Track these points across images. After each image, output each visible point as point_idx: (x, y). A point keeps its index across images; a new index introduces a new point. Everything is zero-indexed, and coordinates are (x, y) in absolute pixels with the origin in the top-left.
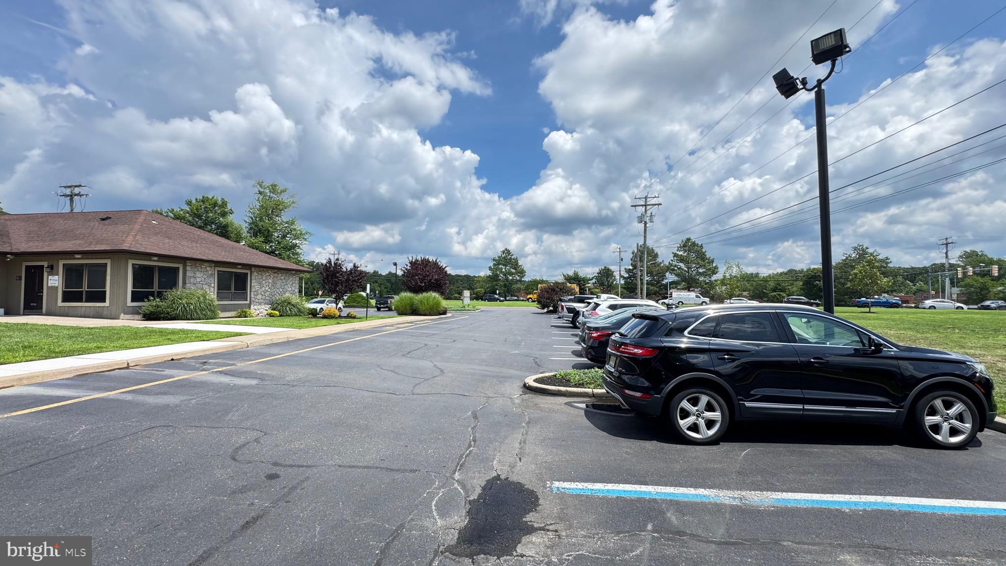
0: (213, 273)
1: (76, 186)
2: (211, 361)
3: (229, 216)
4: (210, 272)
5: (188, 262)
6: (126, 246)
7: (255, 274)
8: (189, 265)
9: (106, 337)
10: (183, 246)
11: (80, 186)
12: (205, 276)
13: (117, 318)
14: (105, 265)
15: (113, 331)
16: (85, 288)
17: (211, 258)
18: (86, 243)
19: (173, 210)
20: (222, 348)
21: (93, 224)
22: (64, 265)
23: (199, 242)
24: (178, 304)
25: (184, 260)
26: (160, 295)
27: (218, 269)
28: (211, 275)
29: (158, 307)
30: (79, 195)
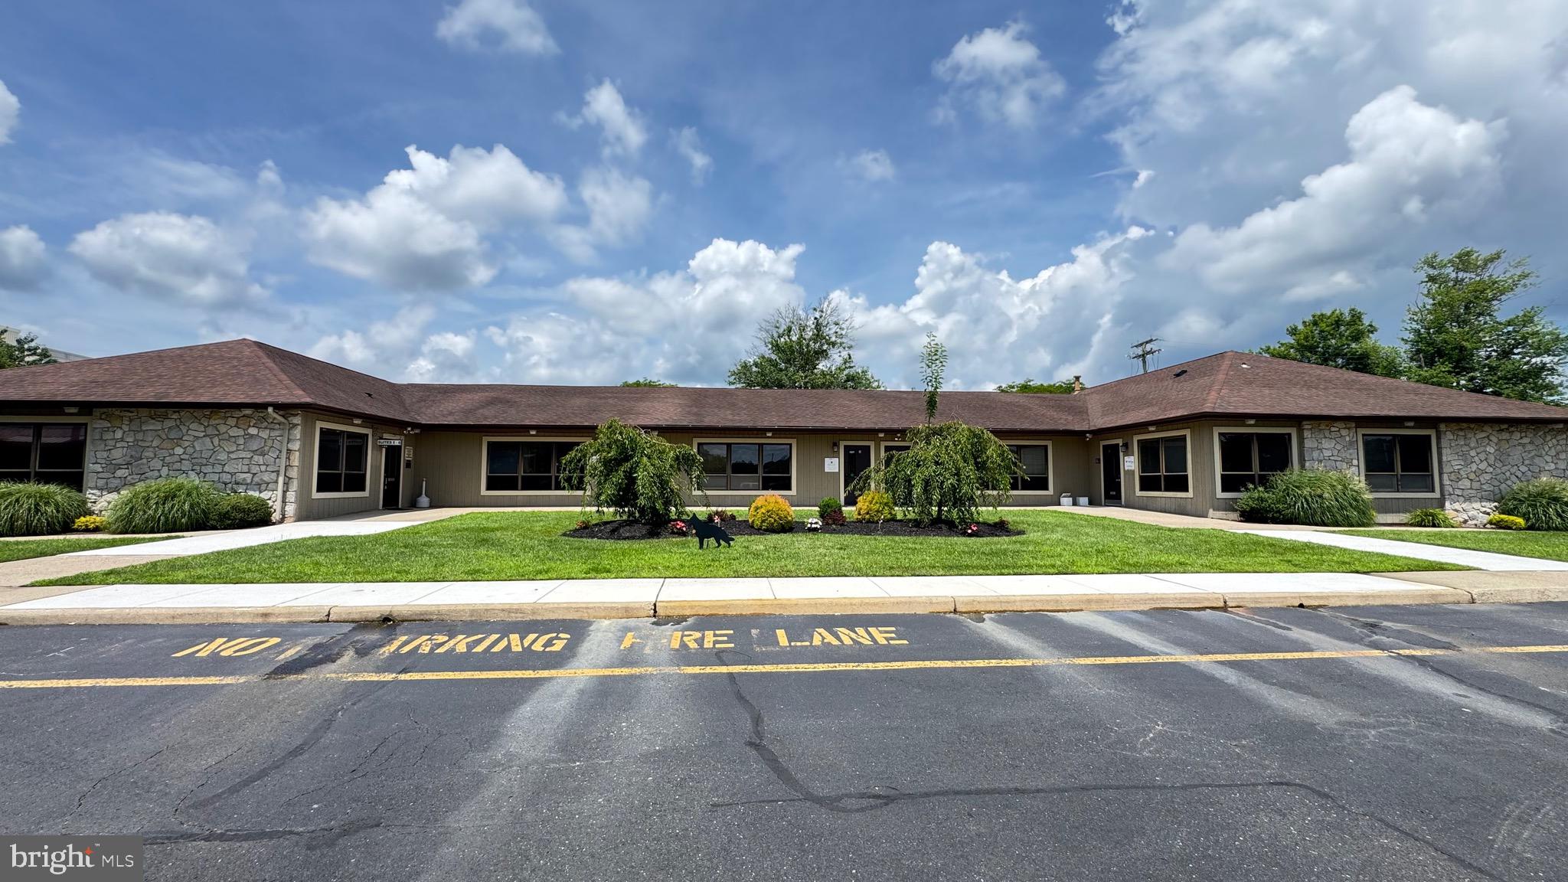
0: (1355, 439)
1: (1147, 342)
2: (1385, 624)
3: (1368, 337)
4: (1348, 439)
5: (1304, 423)
6: (1208, 408)
7: (1449, 435)
8: (1307, 429)
9: (1191, 546)
10: (1292, 396)
11: (1151, 341)
12: (1338, 447)
13: (1204, 516)
14: (1184, 438)
15: (1200, 537)
16: (1163, 472)
17: (1346, 412)
18: (1160, 409)
19: (1269, 348)
20: (1407, 597)
21: (1166, 384)
22: (1138, 441)
23: (1321, 386)
24: (1295, 496)
25: (1297, 420)
26: (1263, 481)
27: (1362, 431)
28: (1351, 443)
29: (1262, 500)
30: (1151, 352)
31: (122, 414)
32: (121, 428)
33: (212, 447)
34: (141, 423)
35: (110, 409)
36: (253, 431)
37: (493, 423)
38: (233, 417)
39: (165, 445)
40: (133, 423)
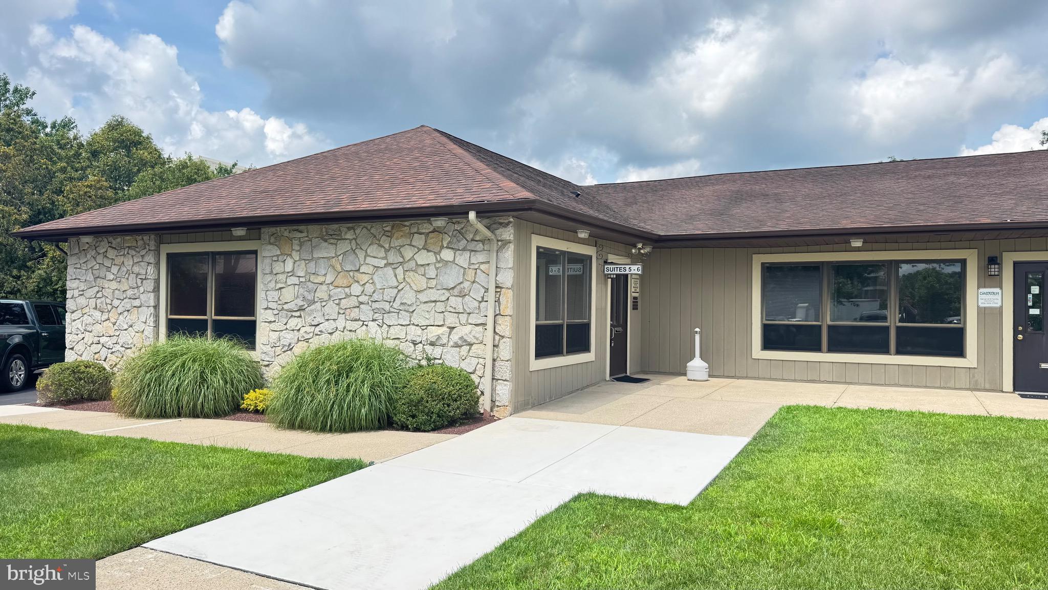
31: (291, 235)
32: (292, 257)
33: (396, 284)
34: (313, 248)
35: (278, 229)
36: (447, 255)
37: (781, 228)
38: (421, 234)
39: (341, 281)
40: (303, 248)
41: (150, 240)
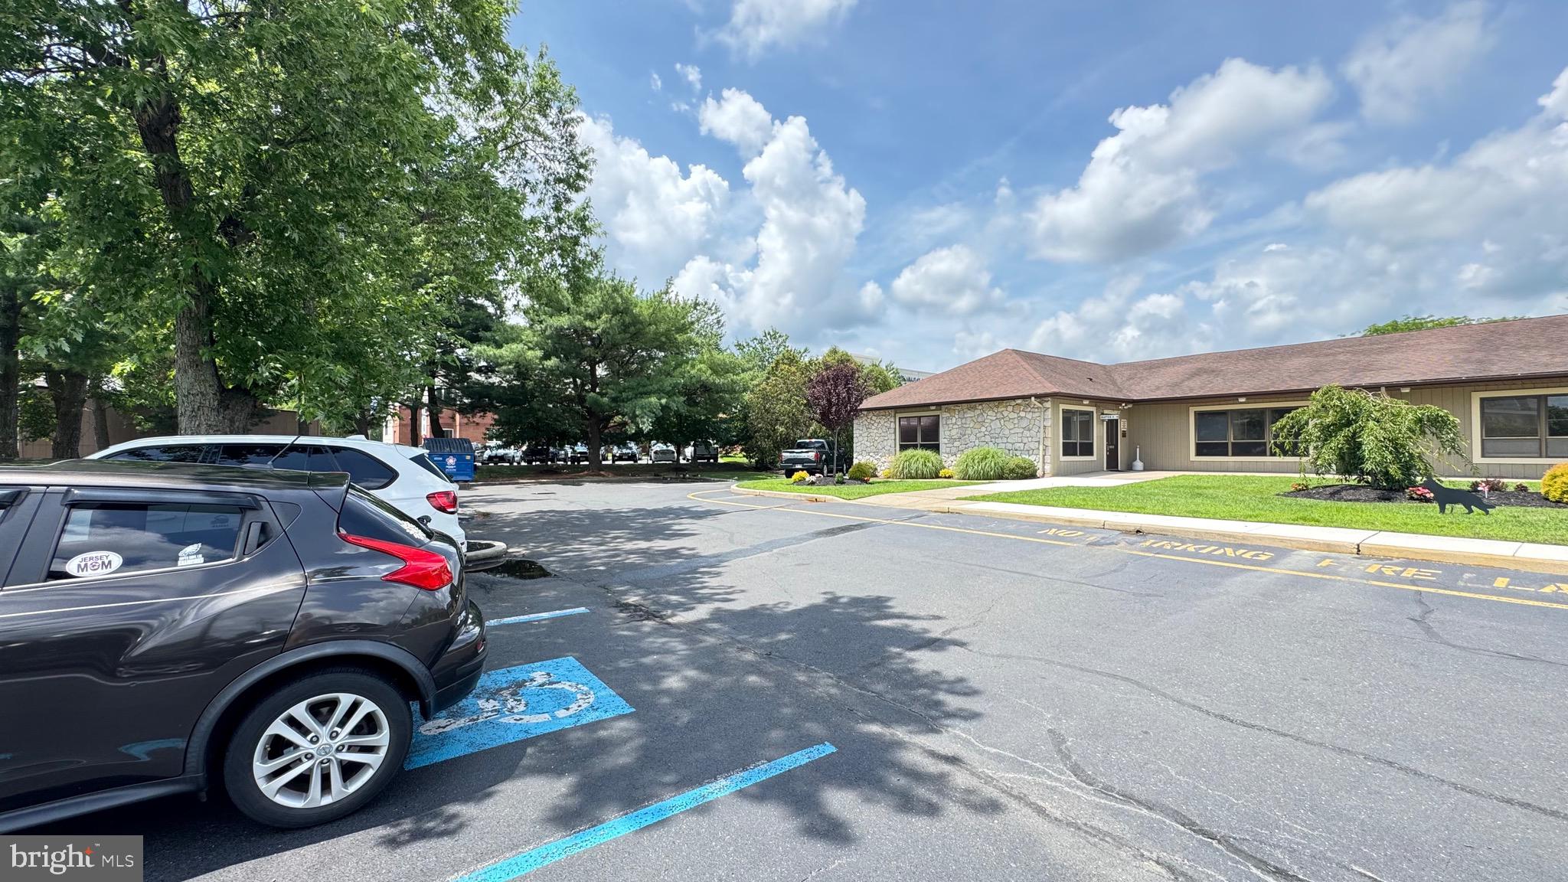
31: (955, 408)
32: (955, 418)
33: (1001, 426)
34: (964, 413)
35: (950, 406)
36: (1022, 414)
37: (1199, 394)
38: (1012, 406)
39: (977, 426)
40: (960, 413)
41: (892, 412)
